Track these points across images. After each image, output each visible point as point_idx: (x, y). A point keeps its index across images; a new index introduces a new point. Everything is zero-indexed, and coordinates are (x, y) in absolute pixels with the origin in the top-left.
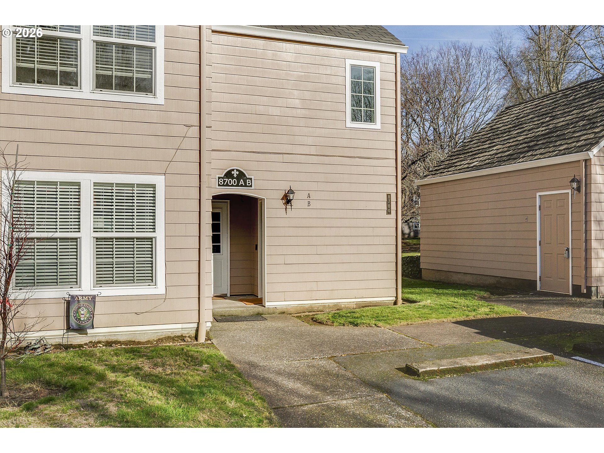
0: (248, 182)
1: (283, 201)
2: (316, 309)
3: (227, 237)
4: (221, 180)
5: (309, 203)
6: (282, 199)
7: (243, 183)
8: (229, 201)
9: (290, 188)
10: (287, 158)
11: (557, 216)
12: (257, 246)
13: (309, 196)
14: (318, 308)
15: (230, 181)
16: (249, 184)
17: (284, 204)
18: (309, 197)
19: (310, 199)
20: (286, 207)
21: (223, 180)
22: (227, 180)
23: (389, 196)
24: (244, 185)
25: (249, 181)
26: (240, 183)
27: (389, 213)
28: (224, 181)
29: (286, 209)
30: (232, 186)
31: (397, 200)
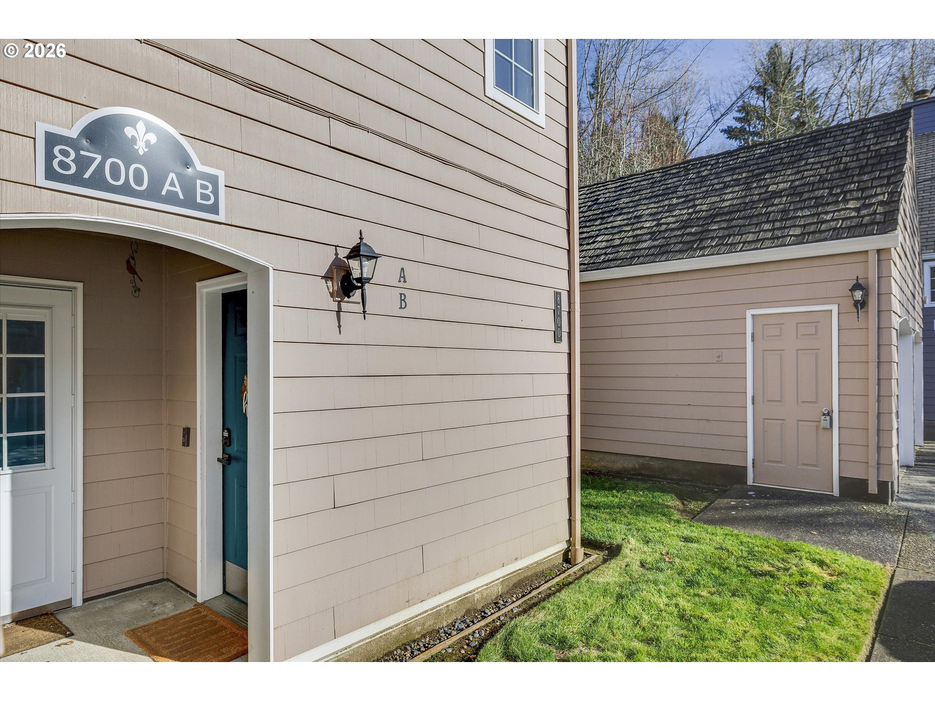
0: (199, 191)
1: (330, 283)
2: (419, 629)
3: (73, 409)
4: (65, 153)
5: (403, 298)
6: (327, 277)
7: (178, 189)
8: (80, 286)
9: (361, 239)
10: (342, 135)
11: (797, 352)
12: (187, 433)
13: (403, 277)
14: (424, 624)
15: (114, 166)
16: (205, 197)
17: (332, 295)
18: (402, 280)
19: (406, 285)
20: (339, 306)
21: (73, 155)
22: (99, 158)
23: (557, 295)
24: (181, 197)
25: (204, 187)
26: (167, 187)
27: (557, 338)
28: (83, 163)
29: (339, 312)
30: (125, 190)
31: (570, 307)
